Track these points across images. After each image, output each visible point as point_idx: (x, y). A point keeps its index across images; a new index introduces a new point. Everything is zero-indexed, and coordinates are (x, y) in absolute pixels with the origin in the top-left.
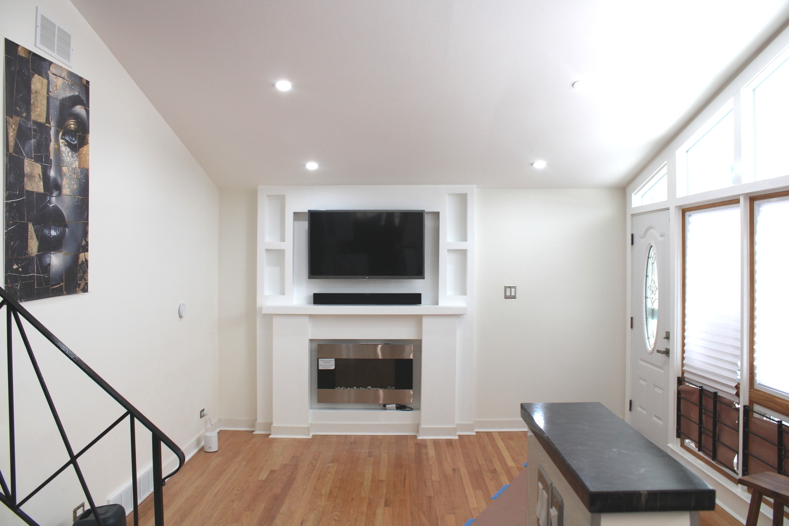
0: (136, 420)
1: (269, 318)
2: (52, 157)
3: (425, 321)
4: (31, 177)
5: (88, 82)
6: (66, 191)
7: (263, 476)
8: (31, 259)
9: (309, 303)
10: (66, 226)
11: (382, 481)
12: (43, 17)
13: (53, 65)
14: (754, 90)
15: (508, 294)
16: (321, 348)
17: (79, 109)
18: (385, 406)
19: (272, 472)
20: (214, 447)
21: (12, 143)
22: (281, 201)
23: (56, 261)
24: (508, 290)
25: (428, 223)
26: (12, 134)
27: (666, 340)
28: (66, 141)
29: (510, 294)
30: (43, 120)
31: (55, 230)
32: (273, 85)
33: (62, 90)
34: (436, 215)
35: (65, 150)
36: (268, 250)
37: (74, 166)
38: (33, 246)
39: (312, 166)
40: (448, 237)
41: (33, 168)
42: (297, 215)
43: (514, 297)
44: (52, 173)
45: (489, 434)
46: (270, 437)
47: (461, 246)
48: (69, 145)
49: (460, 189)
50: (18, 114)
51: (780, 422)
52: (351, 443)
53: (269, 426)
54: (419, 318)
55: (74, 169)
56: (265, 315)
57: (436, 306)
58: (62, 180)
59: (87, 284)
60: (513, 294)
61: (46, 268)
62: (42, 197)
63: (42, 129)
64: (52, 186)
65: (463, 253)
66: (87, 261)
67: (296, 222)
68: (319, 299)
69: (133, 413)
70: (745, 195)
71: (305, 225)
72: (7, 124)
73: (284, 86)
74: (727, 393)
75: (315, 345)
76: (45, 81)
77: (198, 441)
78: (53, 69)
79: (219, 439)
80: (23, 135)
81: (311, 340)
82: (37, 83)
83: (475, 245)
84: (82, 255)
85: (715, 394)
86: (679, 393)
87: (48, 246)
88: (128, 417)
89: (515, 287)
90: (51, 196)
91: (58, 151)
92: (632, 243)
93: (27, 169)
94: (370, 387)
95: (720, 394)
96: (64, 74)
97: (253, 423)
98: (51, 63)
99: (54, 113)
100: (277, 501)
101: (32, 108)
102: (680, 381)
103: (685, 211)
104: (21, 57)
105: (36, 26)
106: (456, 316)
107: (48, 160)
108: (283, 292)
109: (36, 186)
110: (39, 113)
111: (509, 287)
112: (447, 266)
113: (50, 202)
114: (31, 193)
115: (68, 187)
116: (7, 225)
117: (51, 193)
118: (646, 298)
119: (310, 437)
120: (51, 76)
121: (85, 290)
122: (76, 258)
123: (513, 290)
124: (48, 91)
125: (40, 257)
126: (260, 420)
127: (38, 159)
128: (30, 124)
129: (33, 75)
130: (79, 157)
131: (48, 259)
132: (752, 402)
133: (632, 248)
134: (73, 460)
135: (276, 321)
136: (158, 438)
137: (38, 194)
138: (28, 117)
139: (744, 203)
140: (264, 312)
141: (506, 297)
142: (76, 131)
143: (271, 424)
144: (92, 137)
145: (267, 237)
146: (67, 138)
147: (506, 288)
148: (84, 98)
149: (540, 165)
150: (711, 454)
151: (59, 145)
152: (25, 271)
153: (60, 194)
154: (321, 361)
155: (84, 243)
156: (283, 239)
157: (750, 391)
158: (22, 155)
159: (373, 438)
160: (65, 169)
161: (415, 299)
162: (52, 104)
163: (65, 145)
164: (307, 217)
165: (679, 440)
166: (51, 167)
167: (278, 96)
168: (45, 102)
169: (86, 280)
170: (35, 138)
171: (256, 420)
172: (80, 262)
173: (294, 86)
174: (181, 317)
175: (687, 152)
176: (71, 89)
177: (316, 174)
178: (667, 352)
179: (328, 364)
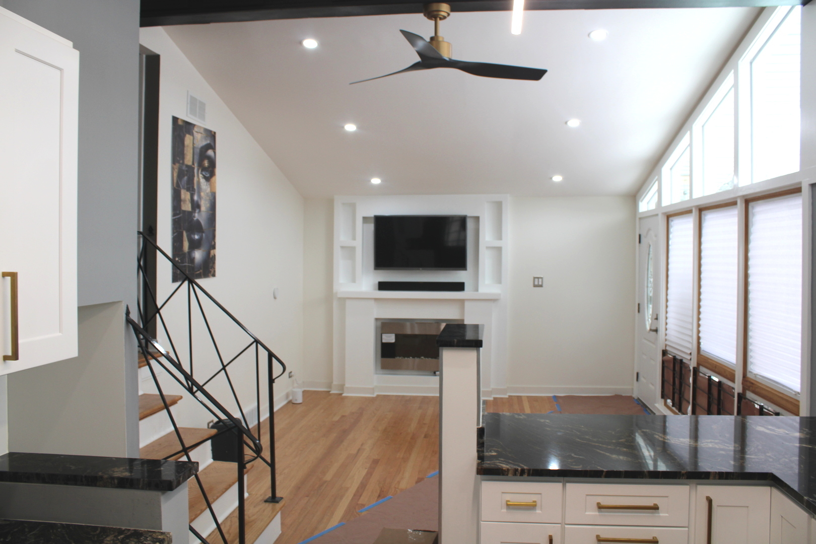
0: (259, 345)
1: (343, 300)
2: (195, 187)
3: (467, 304)
4: (185, 201)
5: (215, 133)
6: (203, 208)
7: (336, 418)
8: (184, 254)
9: (375, 290)
10: (203, 232)
11: (425, 424)
12: (191, 97)
13: (196, 127)
14: (703, 126)
15: (536, 283)
16: (385, 325)
17: (210, 152)
18: (435, 373)
19: (343, 416)
20: (300, 400)
21: (175, 181)
22: (353, 207)
23: (198, 255)
24: (536, 280)
25: (470, 225)
26: (175, 175)
27: (656, 320)
28: (203, 175)
29: (538, 283)
30: (190, 163)
31: (197, 235)
32: (343, 127)
33: (201, 141)
34: (477, 219)
35: (202, 181)
36: (342, 247)
37: (207, 191)
38: (186, 245)
39: (376, 181)
40: (487, 236)
41: (185, 195)
42: (365, 219)
43: (541, 286)
44: (196, 198)
45: (519, 398)
46: (343, 395)
47: (497, 244)
48: (205, 178)
49: (497, 197)
50: (179, 162)
51: (710, 377)
52: (406, 401)
53: (342, 387)
54: (462, 302)
55: (207, 193)
56: (340, 299)
57: (476, 293)
58: (201, 201)
59: (215, 271)
60: (540, 283)
61: (192, 260)
62: (190, 214)
63: (190, 169)
64: (196, 206)
65: (499, 249)
66: (215, 255)
67: (365, 225)
68: (383, 286)
69: (257, 341)
70: (696, 207)
71: (371, 227)
72: (173, 169)
73: (350, 128)
74: (686, 358)
75: (379, 323)
76: (192, 137)
77: (287, 396)
78: (196, 129)
79: (303, 396)
80: (181, 175)
81: (377, 319)
82: (188, 140)
83: (509, 242)
84: (212, 252)
85: (681, 361)
86: (663, 362)
87: (194, 245)
88: (255, 344)
89: (542, 278)
90: (195, 213)
91: (199, 182)
92: (640, 242)
93: (183, 196)
94: (423, 357)
95: (684, 361)
96: (202, 131)
97: (330, 385)
98: (194, 125)
99: (196, 157)
100: (345, 433)
101: (185, 156)
102: (664, 353)
103: (669, 217)
104: (180, 126)
105: (187, 103)
106: (493, 300)
107: (193, 190)
108: (354, 280)
109: (187, 207)
110: (189, 159)
111: (538, 278)
112: (486, 260)
113: (194, 217)
114: (184, 211)
115: (204, 206)
116: (173, 233)
117: (195, 210)
118: (647, 287)
119: (374, 396)
120: (195, 133)
121: (214, 275)
122: (209, 253)
123: (540, 280)
124: (193, 144)
125: (190, 253)
126: (335, 382)
127: (188, 190)
128: (184, 168)
129: (185, 136)
130: (210, 185)
131: (193, 254)
132: (698, 364)
133: (639, 246)
134: (224, 368)
135: (348, 303)
136: (271, 355)
137: (189, 212)
138: (183, 163)
139: (695, 213)
140: (339, 296)
141: (535, 286)
142: (209, 167)
143: (344, 385)
144: (218, 170)
145: (342, 237)
146: (204, 173)
147: (534, 278)
148: (212, 144)
149: (557, 178)
150: (678, 407)
151: (199, 179)
152: (182, 262)
153: (200, 211)
154: (384, 336)
155: (213, 243)
156: (354, 238)
157: (698, 356)
158: (180, 188)
159: (425, 398)
160: (202, 194)
161: (459, 287)
162: (195, 152)
163: (203, 178)
164: (373, 220)
165: (663, 400)
166: (194, 194)
167: (347, 135)
168: (192, 151)
169: (214, 268)
170: (186, 175)
171: (332, 382)
172: (211, 256)
173: (357, 128)
174: (275, 298)
175: (671, 169)
176: (206, 140)
177: (378, 187)
178: (656, 331)
179: (390, 338)
